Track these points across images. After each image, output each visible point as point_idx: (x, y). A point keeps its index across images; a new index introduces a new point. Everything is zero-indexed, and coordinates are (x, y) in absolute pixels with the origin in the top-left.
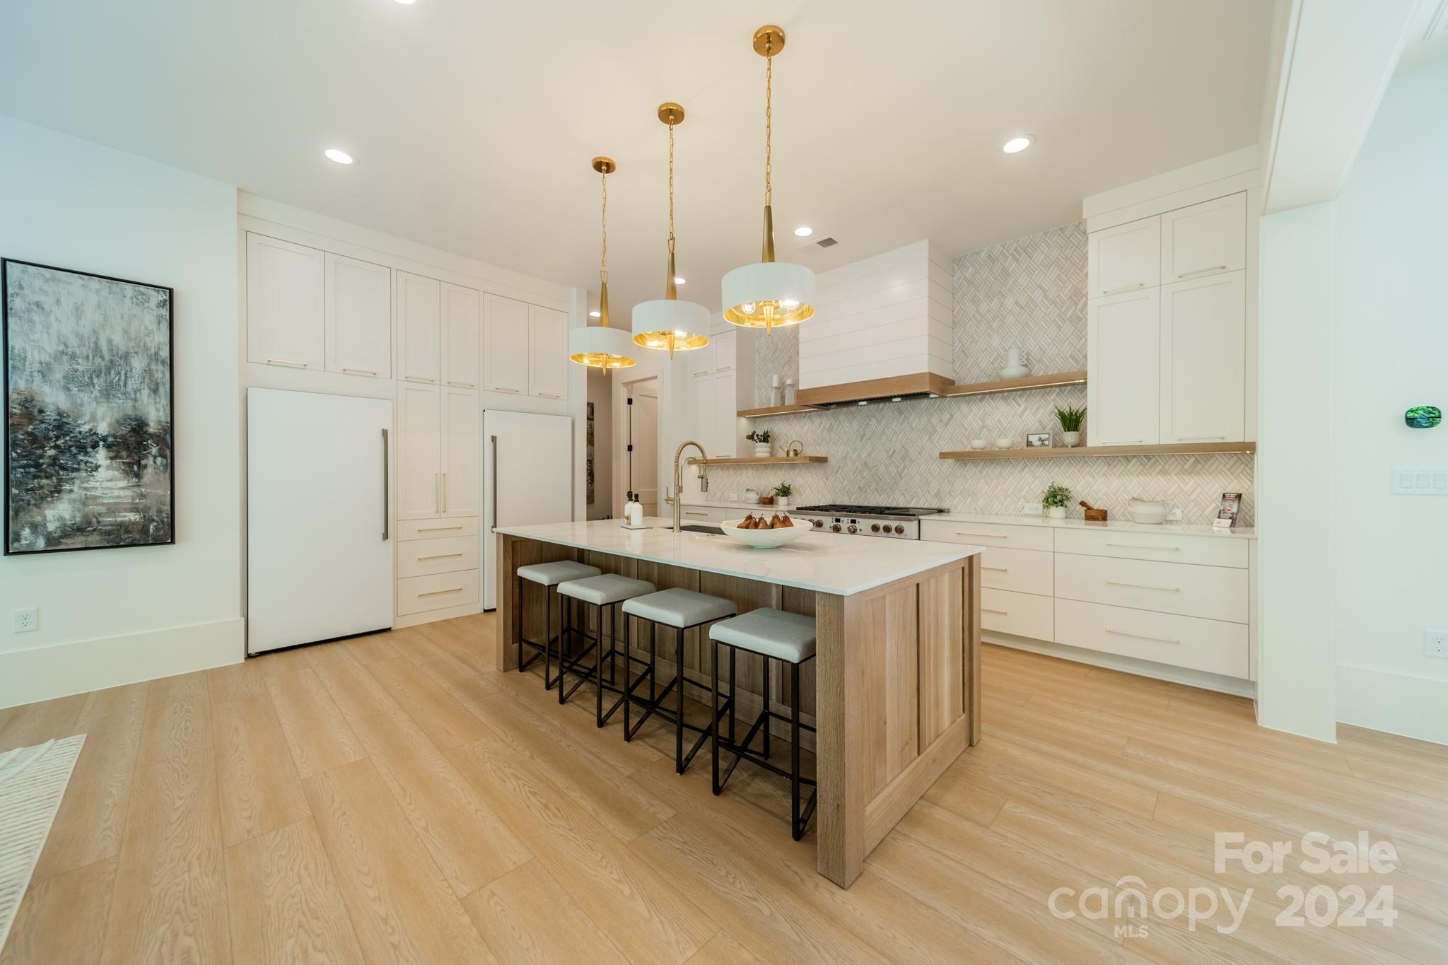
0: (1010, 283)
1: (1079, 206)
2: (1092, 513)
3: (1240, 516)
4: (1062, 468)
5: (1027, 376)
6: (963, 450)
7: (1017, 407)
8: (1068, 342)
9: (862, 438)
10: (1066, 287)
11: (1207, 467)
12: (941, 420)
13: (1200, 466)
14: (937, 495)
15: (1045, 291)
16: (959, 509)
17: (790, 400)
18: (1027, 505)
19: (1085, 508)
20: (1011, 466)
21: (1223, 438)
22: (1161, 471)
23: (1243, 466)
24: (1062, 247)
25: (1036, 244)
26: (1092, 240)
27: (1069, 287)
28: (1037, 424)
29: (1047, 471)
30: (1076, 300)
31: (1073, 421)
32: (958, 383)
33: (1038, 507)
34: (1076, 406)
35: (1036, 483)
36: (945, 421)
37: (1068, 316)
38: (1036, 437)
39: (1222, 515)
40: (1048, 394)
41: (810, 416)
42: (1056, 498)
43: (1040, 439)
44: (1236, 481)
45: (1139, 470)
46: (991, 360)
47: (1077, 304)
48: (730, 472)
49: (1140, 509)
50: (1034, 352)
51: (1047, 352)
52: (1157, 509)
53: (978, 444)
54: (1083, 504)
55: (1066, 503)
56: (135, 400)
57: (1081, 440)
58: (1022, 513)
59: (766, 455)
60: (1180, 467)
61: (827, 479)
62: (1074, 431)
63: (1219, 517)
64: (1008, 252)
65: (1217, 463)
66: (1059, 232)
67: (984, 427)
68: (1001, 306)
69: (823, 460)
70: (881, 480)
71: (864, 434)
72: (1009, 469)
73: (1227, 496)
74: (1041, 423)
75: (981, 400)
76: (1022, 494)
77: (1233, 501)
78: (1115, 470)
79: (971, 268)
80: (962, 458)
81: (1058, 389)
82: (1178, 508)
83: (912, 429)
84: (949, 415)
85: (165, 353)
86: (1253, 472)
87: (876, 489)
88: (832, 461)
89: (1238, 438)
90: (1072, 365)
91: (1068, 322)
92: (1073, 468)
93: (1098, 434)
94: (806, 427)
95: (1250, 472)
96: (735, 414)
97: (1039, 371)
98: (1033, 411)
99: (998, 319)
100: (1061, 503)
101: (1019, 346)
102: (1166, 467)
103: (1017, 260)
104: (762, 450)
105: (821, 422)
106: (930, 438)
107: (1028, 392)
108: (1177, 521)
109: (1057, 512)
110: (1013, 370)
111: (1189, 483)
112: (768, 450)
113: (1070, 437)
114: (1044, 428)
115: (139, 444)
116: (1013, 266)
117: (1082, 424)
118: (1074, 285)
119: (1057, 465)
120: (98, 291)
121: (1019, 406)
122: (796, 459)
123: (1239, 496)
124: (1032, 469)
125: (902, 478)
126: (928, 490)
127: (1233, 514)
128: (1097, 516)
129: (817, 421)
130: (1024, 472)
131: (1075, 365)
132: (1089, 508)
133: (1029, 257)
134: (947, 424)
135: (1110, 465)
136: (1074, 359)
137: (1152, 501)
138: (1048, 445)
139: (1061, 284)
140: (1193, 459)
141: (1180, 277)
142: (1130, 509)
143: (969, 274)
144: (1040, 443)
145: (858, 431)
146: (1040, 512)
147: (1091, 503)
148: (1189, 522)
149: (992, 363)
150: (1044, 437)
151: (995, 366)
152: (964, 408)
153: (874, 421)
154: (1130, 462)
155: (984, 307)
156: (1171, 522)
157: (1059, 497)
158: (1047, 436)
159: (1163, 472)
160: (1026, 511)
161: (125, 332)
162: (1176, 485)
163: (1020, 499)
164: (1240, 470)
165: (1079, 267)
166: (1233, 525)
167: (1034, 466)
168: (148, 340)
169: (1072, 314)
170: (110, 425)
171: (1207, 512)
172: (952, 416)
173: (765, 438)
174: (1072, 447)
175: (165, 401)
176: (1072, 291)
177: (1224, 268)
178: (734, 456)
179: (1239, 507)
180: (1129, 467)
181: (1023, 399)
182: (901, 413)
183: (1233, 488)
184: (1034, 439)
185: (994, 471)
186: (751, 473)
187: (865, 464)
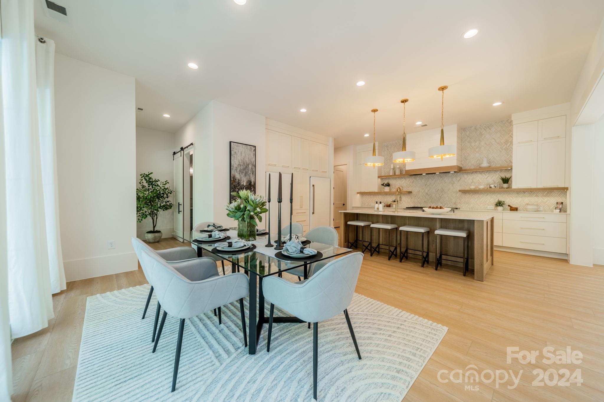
0: (483, 137)
1: (510, 117)
2: (512, 208)
3: (562, 209)
4: (501, 195)
5: (490, 167)
6: (465, 189)
7: (485, 176)
8: (503, 156)
9: (426, 185)
10: (503, 139)
11: (551, 194)
12: (456, 180)
13: (549, 194)
14: (455, 203)
15: (495, 140)
16: (463, 208)
17: (398, 173)
18: (488, 206)
19: (510, 207)
20: (483, 194)
21: (558, 186)
22: (536, 196)
23: (563, 194)
24: (502, 127)
25: (493, 126)
26: (515, 127)
27: (504, 140)
28: (492, 181)
29: (496, 196)
30: (506, 143)
31: (506, 181)
32: (463, 168)
33: (493, 207)
34: (508, 176)
35: (492, 199)
36: (458, 180)
37: (504, 148)
38: (493, 185)
39: (556, 208)
40: (496, 172)
41: (405, 178)
42: (499, 204)
43: (494, 186)
44: (561, 199)
45: (528, 195)
46: (476, 161)
47: (507, 145)
48: (371, 196)
49: (529, 207)
50: (491, 159)
51: (496, 159)
52: (535, 207)
53: (472, 187)
54: (509, 206)
55: (503, 205)
56: (250, 176)
57: (509, 186)
58: (487, 209)
59: (388, 191)
60: (542, 195)
61: (412, 199)
62: (507, 183)
63: (556, 209)
64: (482, 127)
65: (554, 194)
66: (501, 122)
67: (472, 182)
68: (479, 144)
69: (410, 192)
70: (433, 199)
71: (427, 184)
72: (482, 195)
73: (558, 203)
74: (494, 181)
75: (472, 174)
76: (487, 203)
77: (560, 204)
78: (520, 195)
79: (468, 132)
80: (464, 192)
81: (500, 171)
82: (542, 207)
83: (445, 182)
84: (459, 178)
85: (254, 164)
86: (566, 196)
87: (431, 202)
88: (414, 193)
89: (563, 186)
90: (505, 163)
91: (504, 150)
92: (505, 195)
93: (516, 184)
94: (403, 181)
95: (565, 196)
96: (377, 177)
97: (493, 165)
98: (491, 177)
99: (478, 148)
100: (502, 206)
101: (486, 157)
102: (537, 195)
103: (485, 130)
104: (387, 189)
105: (409, 180)
106: (452, 185)
107: (489, 171)
108: (541, 211)
109: (500, 208)
110: (485, 164)
111: (546, 199)
112: (389, 189)
113: (505, 185)
114: (495, 183)
115: (250, 187)
116: (484, 132)
117: (510, 182)
118: (506, 139)
119: (499, 194)
120: (244, 148)
121: (486, 175)
122: (400, 192)
123: (562, 203)
124: (490, 195)
125: (441, 198)
126: (451, 202)
127: (560, 208)
128: (514, 209)
129: (408, 180)
130: (487, 196)
131: (506, 163)
132: (511, 207)
133: (490, 129)
134: (459, 181)
135: (518, 194)
136: (506, 161)
137: (533, 205)
138: (497, 188)
139: (501, 138)
140: (547, 192)
141: (545, 139)
142: (526, 207)
143: (468, 133)
144: (494, 187)
145: (424, 183)
146: (493, 208)
147: (511, 205)
148: (545, 211)
149: (476, 162)
150: (495, 185)
151: (477, 163)
152: (465, 176)
153: (430, 180)
154: (525, 193)
155: (473, 144)
156: (539, 211)
157: (501, 204)
158: (497, 185)
159: (537, 196)
160: (488, 208)
161: (248, 158)
162: (541, 200)
163: (486, 204)
164: (562, 195)
165: (508, 133)
166: (560, 211)
167: (491, 194)
168: (252, 160)
169: (505, 147)
170: (246, 183)
171: (551, 208)
172: (461, 179)
173: (388, 185)
174: (506, 188)
175: (254, 176)
176: (505, 140)
177: (559, 137)
178: (376, 191)
179: (562, 206)
180: (525, 194)
181: (487, 173)
182: (441, 177)
183: (560, 200)
184: (492, 186)
185: (476, 196)
186: (380, 196)
187: (427, 194)
